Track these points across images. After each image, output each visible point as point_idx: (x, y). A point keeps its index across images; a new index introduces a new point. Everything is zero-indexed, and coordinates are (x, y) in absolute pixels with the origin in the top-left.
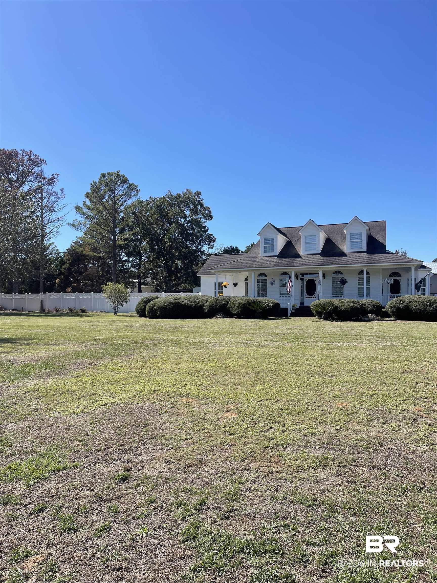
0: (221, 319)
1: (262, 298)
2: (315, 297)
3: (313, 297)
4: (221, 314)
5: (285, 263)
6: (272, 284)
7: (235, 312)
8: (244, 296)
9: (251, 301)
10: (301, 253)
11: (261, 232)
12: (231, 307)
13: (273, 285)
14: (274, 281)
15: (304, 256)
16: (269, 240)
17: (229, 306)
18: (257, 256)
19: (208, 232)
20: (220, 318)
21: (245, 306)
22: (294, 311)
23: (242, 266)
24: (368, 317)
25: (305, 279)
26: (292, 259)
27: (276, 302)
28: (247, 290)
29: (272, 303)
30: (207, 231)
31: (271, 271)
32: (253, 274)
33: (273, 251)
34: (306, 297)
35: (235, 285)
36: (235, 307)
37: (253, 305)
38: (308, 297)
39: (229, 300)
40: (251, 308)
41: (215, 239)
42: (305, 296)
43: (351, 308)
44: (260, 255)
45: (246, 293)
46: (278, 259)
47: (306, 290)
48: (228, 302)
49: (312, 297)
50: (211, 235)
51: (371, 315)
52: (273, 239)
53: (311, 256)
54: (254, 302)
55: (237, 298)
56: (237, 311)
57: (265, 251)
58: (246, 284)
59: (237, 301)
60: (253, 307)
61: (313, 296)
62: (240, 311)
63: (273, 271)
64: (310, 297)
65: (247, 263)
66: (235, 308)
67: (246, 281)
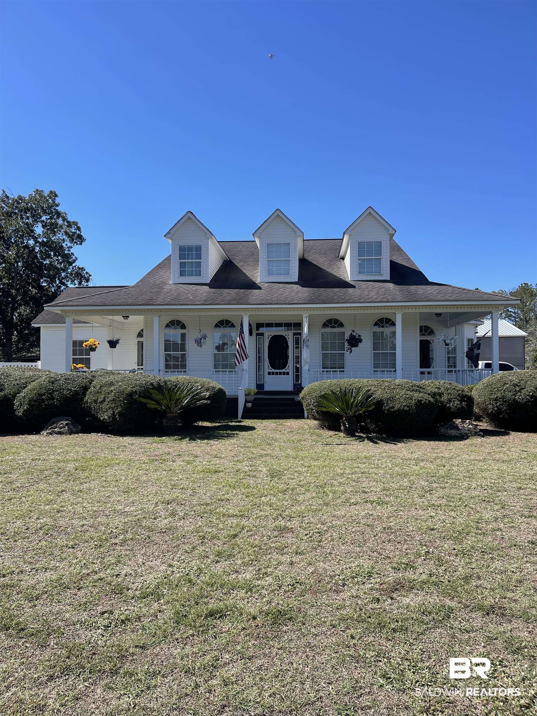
0: (64, 437)
1: (180, 377)
2: (288, 373)
3: (284, 373)
4: (65, 422)
5: (228, 298)
6: (199, 342)
7: (105, 416)
8: (133, 371)
9: (152, 384)
10: (258, 280)
11: (172, 232)
12: (95, 402)
13: (201, 346)
14: (205, 337)
15: (266, 285)
16: (190, 249)
17: (89, 398)
18: (164, 283)
19: (76, 264)
20: (60, 433)
21: (136, 400)
22: (249, 405)
23: (130, 301)
24: (457, 428)
25: (266, 335)
26: (242, 291)
27: (219, 386)
28: (142, 357)
29: (207, 390)
30: (74, 261)
31: (199, 314)
32: (156, 320)
33: (199, 274)
34: (269, 373)
35: (113, 344)
36: (104, 401)
37: (158, 397)
38: (273, 373)
39: (91, 382)
40: (152, 405)
41: (90, 276)
42: (267, 370)
43: (416, 404)
44: (171, 282)
45: (140, 363)
46: (212, 290)
47: (269, 358)
48: (86, 388)
49: (280, 373)
50: (83, 269)
51: (463, 422)
52: (198, 249)
53: (281, 285)
54: (159, 388)
55: (111, 377)
56: (110, 412)
57: (182, 274)
58: (141, 346)
59: (112, 384)
60: (158, 402)
61: (284, 370)
62: (119, 413)
63: (202, 313)
64: (277, 373)
65: (141, 295)
66: (105, 406)
67: (140, 339)
